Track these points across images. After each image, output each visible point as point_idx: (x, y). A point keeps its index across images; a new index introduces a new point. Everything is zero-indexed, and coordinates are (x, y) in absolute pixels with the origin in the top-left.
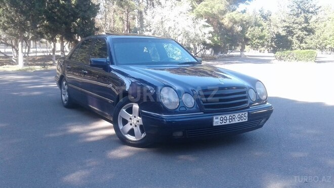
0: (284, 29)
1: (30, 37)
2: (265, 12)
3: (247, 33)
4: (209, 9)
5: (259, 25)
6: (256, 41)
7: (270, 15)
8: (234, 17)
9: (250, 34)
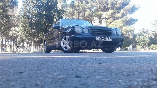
0: (153, 35)
1: (37, 40)
2: (145, 30)
3: (136, 39)
4: (115, 26)
5: (142, 35)
6: (141, 43)
7: (148, 32)
8: (127, 29)
9: (138, 39)
